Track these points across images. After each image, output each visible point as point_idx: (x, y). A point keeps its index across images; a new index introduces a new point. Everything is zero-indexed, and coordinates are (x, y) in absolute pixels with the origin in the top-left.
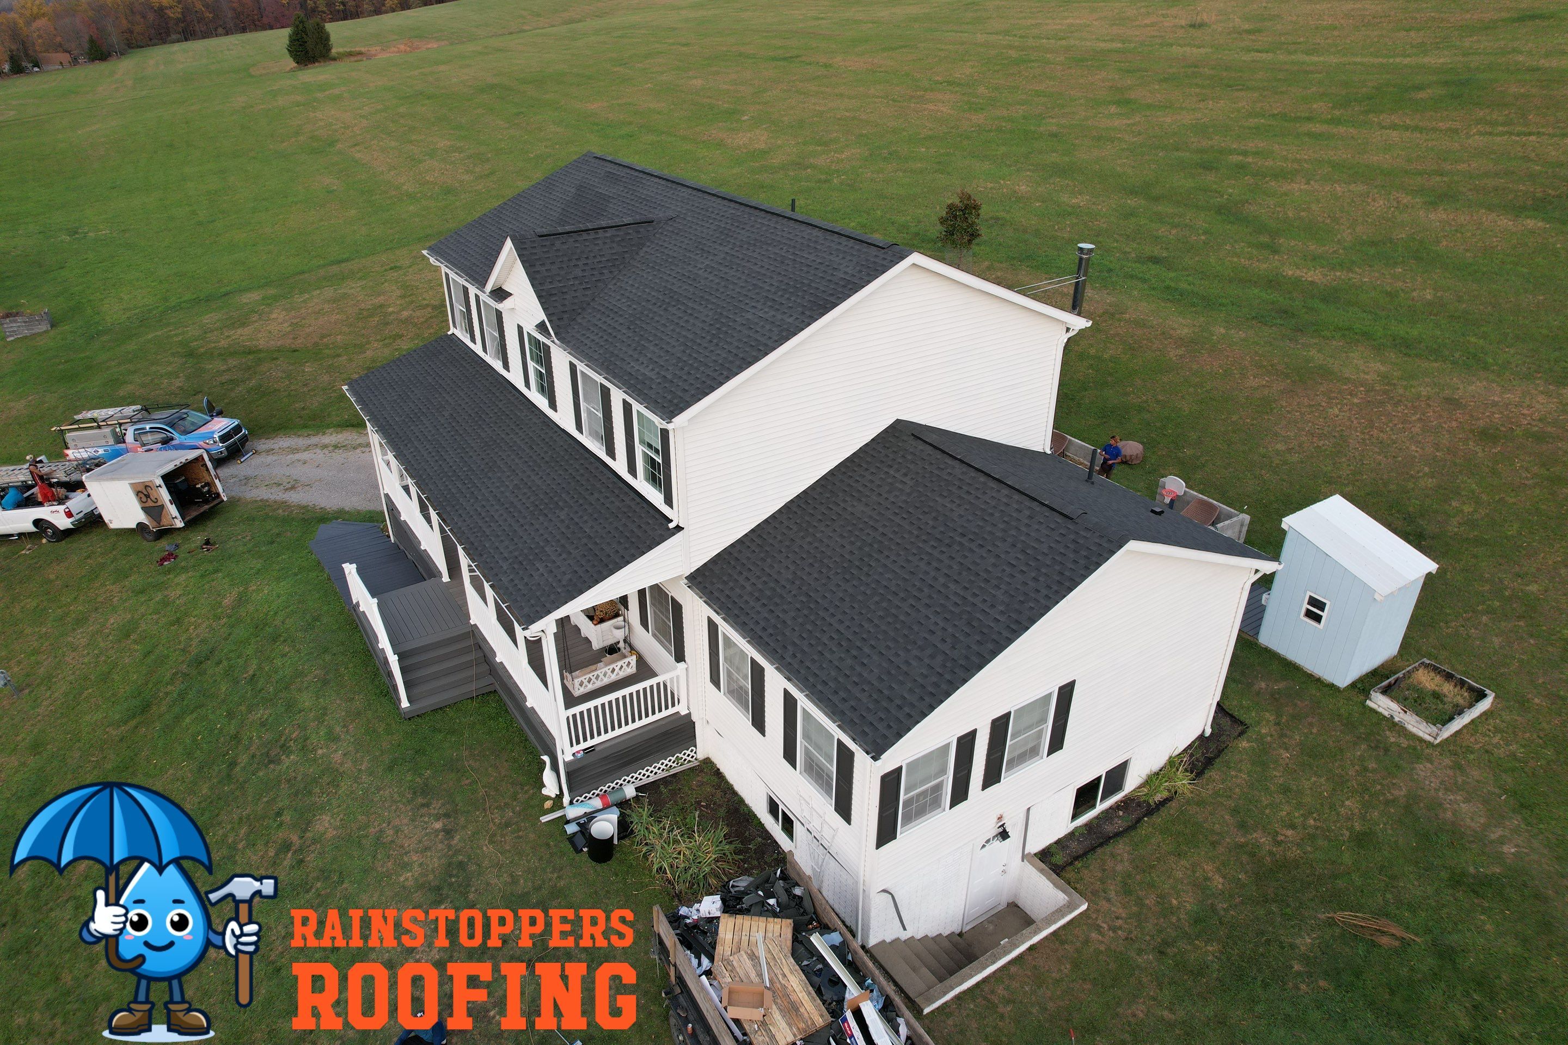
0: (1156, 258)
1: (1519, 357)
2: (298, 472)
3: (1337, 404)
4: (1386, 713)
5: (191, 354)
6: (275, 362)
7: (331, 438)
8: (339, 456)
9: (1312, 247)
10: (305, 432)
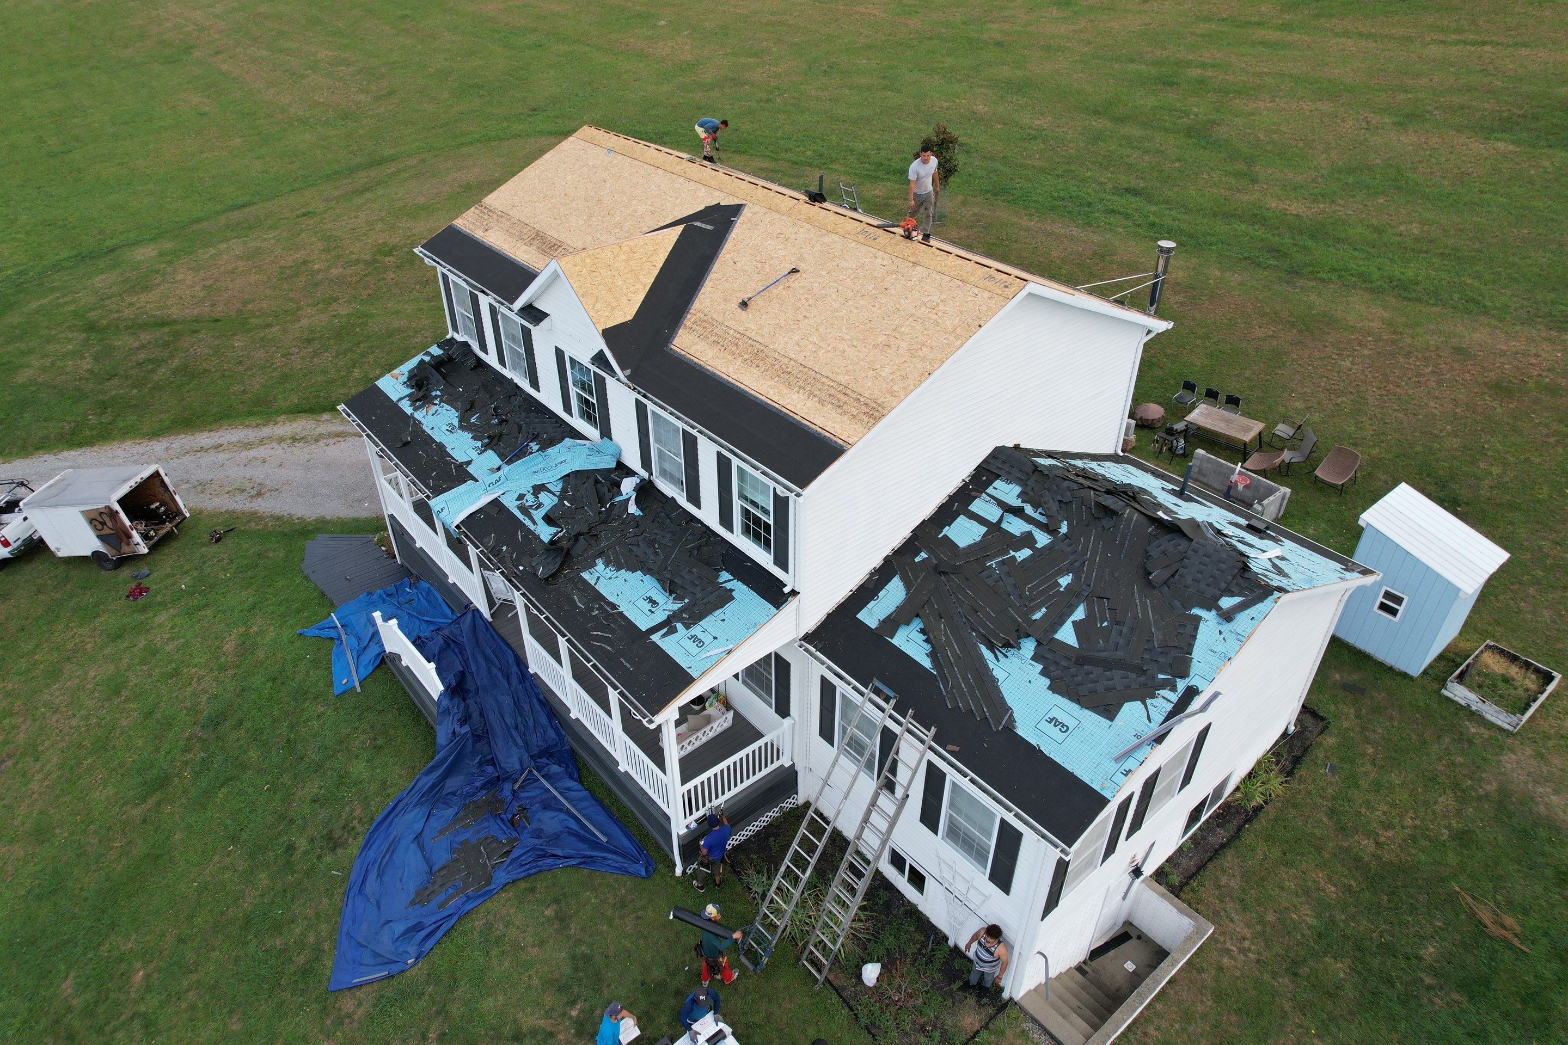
0: (1134, 189)
1: (1515, 299)
2: (258, 473)
3: (1349, 355)
4: (1463, 702)
5: (91, 327)
6: (196, 335)
7: (284, 428)
8: (301, 452)
9: (1291, 176)
10: (253, 421)
